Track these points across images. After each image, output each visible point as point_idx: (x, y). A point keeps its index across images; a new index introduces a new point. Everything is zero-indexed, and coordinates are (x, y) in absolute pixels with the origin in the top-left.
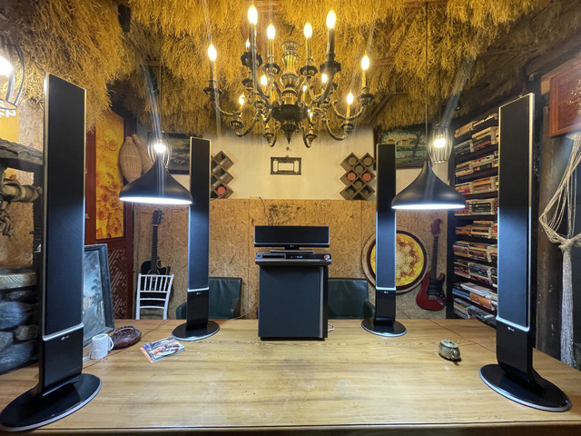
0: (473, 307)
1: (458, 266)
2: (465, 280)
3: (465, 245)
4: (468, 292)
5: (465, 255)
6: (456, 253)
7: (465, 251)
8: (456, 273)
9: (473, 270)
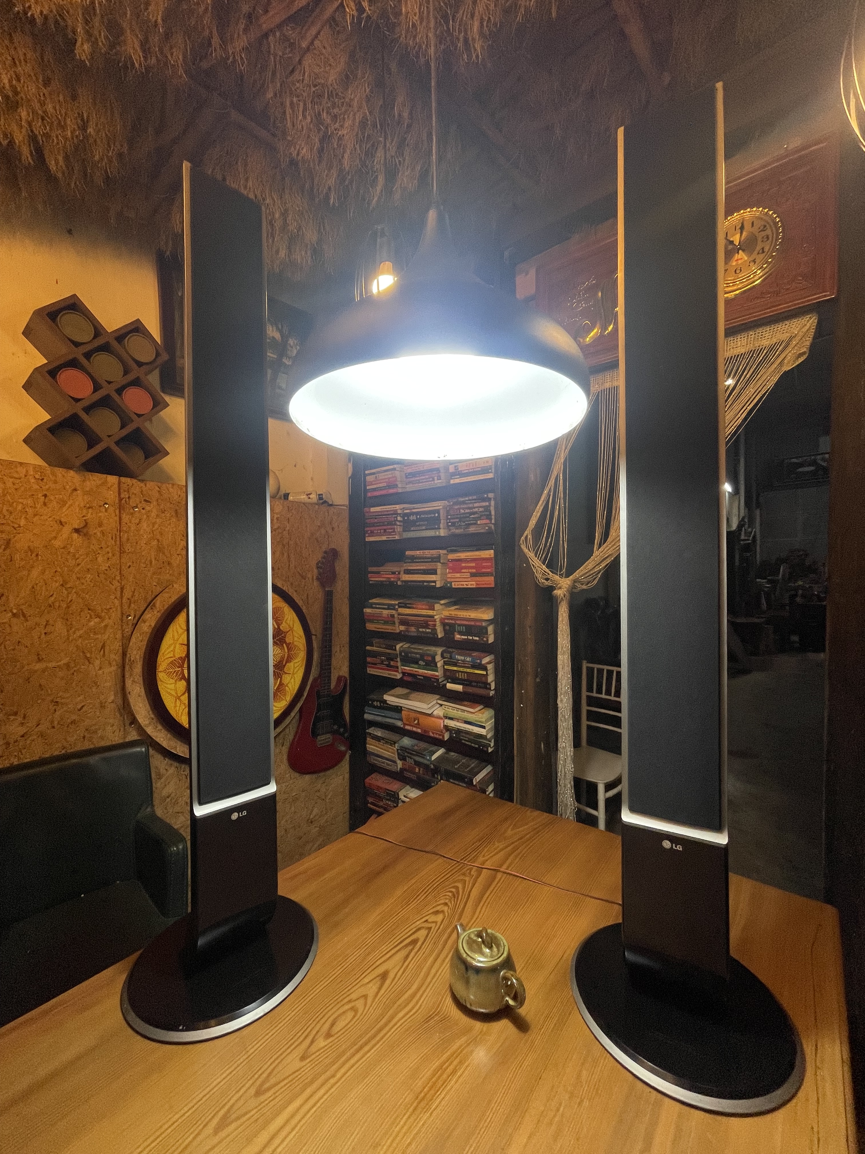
0: (406, 741)
1: (374, 654)
2: (390, 684)
3: (390, 607)
4: (398, 709)
5: (389, 628)
6: (370, 626)
7: (390, 620)
8: (371, 671)
9: (407, 660)
